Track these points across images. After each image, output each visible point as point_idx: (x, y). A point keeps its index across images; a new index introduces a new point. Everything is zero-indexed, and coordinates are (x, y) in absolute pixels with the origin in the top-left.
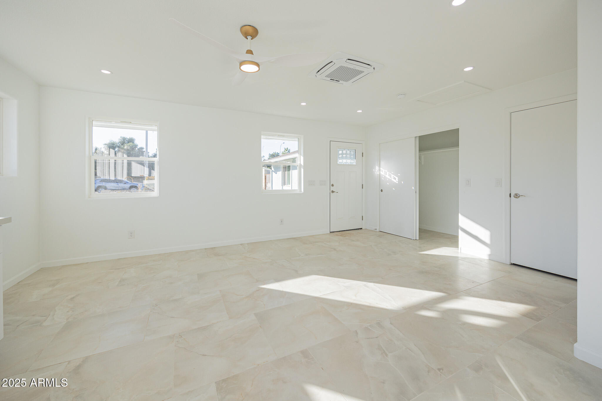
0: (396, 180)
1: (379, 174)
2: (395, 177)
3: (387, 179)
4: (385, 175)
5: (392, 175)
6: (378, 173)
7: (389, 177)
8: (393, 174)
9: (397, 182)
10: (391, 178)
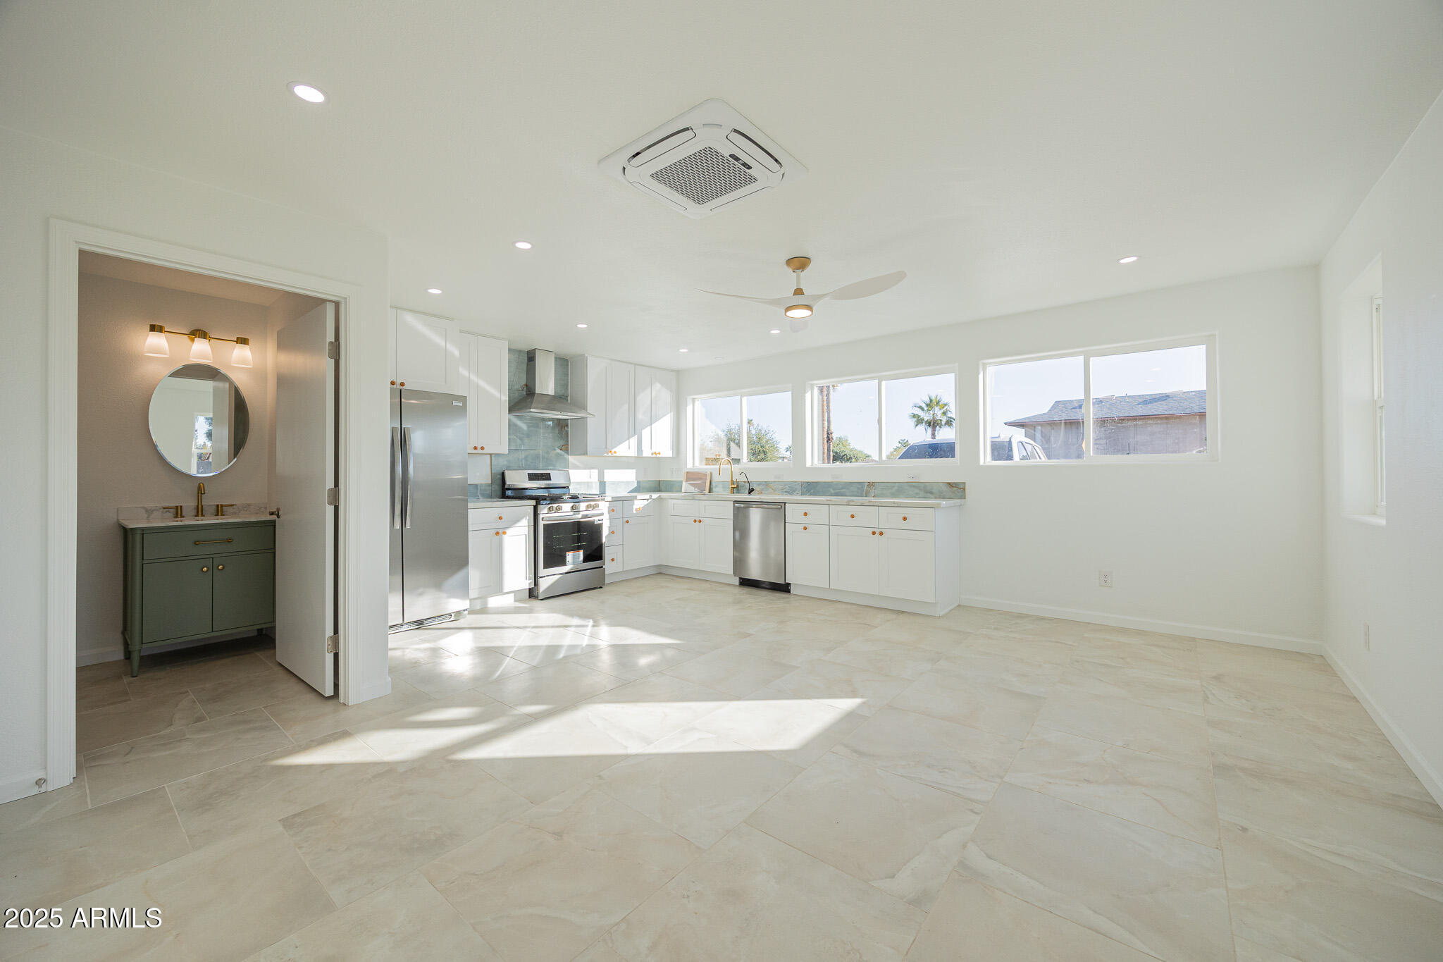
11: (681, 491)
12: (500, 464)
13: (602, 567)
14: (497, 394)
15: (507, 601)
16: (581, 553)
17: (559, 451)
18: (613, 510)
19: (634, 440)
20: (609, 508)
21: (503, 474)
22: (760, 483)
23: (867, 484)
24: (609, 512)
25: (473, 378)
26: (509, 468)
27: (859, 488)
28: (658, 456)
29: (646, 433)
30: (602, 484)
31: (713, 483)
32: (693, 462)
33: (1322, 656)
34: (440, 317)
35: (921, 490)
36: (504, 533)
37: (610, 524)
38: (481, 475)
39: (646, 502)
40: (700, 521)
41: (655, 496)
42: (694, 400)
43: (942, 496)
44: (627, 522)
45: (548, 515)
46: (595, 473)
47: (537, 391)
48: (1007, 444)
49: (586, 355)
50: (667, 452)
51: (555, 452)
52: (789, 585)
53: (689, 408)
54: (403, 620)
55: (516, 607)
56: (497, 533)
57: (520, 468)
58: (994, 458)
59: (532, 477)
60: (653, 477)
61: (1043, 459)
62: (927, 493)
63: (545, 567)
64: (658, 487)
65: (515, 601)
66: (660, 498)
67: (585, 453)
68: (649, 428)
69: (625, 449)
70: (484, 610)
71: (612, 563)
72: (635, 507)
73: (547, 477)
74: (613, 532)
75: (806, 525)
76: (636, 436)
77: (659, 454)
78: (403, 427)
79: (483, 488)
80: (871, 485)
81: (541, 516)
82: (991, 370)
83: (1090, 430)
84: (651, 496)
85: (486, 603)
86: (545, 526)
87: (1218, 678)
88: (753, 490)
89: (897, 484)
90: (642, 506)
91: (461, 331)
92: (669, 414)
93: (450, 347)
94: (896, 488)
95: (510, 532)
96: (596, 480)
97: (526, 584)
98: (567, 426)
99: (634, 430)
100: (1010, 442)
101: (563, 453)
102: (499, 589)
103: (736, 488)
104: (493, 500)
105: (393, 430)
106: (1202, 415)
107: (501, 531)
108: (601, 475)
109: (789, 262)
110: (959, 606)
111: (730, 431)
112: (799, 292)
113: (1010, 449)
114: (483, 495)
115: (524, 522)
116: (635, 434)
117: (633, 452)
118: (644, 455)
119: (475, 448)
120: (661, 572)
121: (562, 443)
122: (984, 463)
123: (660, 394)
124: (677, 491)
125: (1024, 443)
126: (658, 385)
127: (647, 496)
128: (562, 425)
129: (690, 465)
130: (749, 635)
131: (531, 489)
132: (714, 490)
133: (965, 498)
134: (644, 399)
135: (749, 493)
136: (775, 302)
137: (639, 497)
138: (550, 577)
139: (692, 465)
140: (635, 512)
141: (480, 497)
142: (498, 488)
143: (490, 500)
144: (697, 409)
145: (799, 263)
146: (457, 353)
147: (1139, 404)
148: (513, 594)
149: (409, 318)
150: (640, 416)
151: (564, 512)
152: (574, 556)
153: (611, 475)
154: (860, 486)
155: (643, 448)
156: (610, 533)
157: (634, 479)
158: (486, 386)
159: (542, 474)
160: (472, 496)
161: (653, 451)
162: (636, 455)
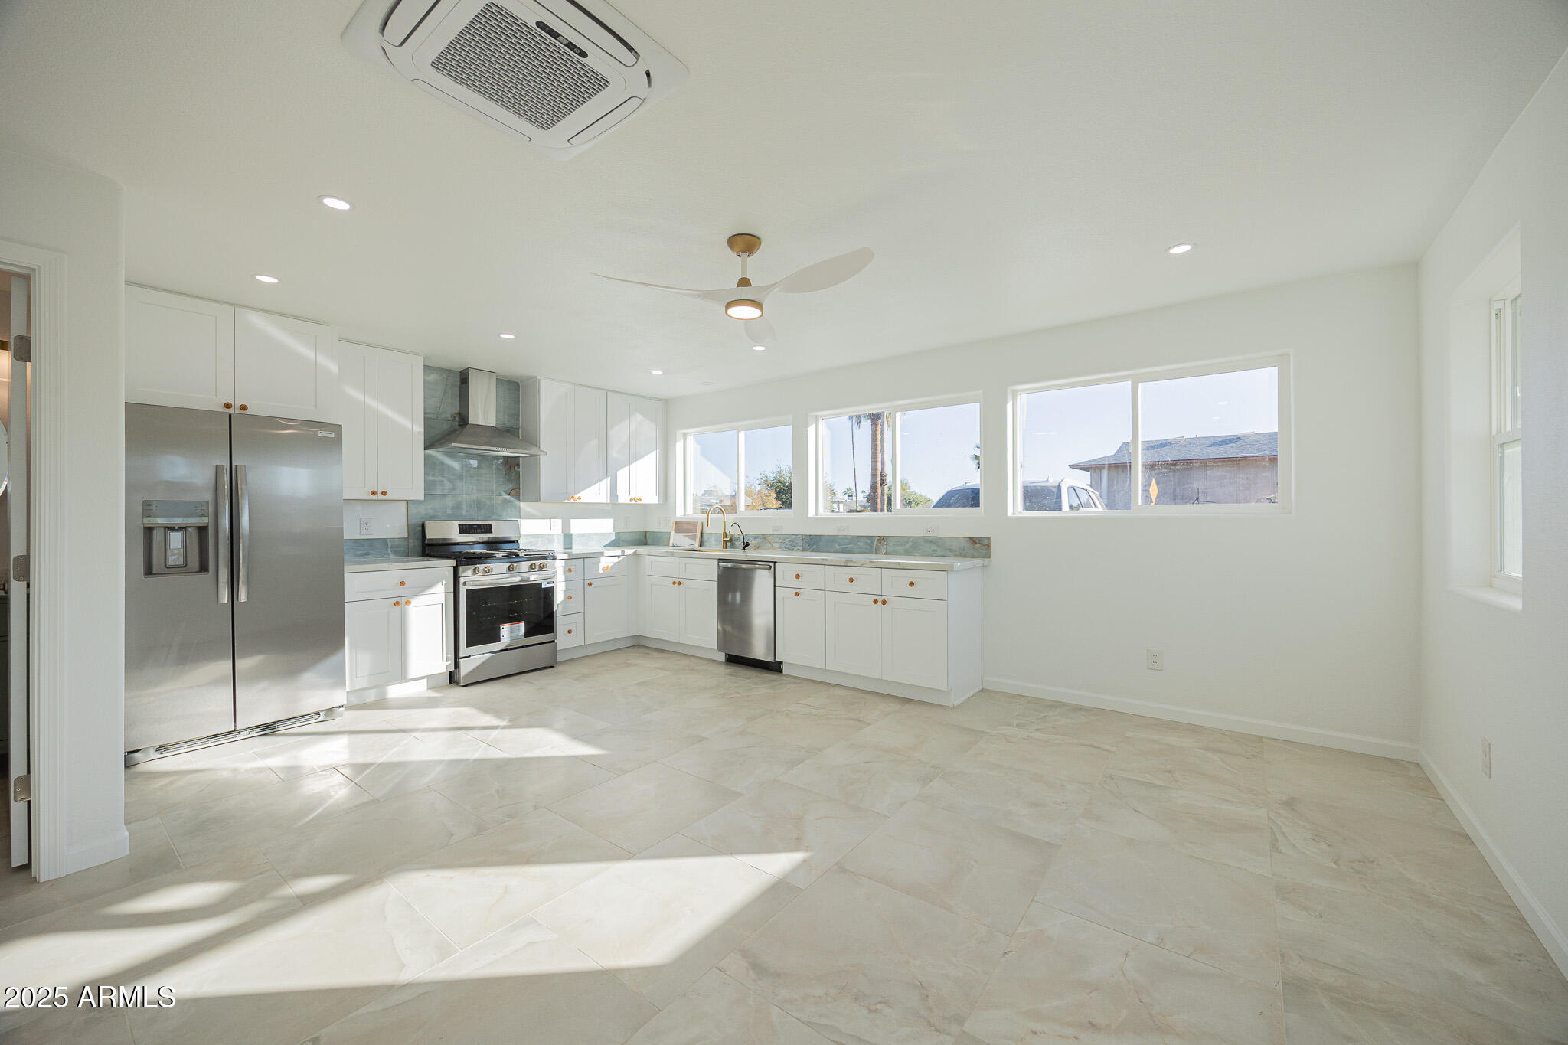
11: (668, 545)
12: (420, 512)
13: (554, 641)
14: (408, 424)
15: (418, 689)
16: (522, 625)
17: (507, 497)
18: (570, 570)
19: (605, 484)
20: (564, 567)
21: (423, 526)
22: (756, 537)
23: (877, 538)
24: (564, 573)
25: (371, 402)
26: (433, 518)
27: (867, 543)
28: (639, 502)
29: (622, 474)
31: (704, 535)
32: (684, 509)
33: (1418, 764)
34: (307, 320)
35: (938, 546)
36: (408, 603)
37: (566, 587)
38: (393, 526)
39: (616, 560)
40: (680, 583)
41: (629, 551)
42: (685, 435)
43: (962, 555)
44: (590, 584)
45: (473, 579)
46: (557, 524)
47: (471, 421)
48: (1055, 490)
49: (538, 377)
50: (651, 497)
51: (500, 498)
52: (781, 663)
53: (679, 445)
54: (235, 726)
55: (429, 698)
56: (397, 604)
57: (450, 518)
58: (1026, 508)
59: (464, 529)
60: (636, 527)
61: (1100, 509)
62: (946, 550)
63: (468, 645)
64: (644, 539)
65: (428, 689)
66: (635, 554)
67: (538, 500)
68: (627, 468)
69: (594, 494)
70: (381, 704)
71: (567, 635)
72: (601, 566)
73: (487, 529)
74: (570, 598)
75: (798, 590)
76: (609, 479)
77: (640, 499)
78: (234, 464)
79: (396, 543)
80: (882, 539)
81: (462, 580)
82: (1022, 399)
83: (1139, 473)
84: (623, 552)
85: (384, 693)
86: (467, 591)
87: (1289, 804)
88: (748, 544)
89: (911, 539)
90: (611, 565)
91: (341, 339)
92: (654, 453)
93: (322, 360)
94: (911, 544)
95: (416, 601)
96: (560, 532)
97: (443, 666)
98: (518, 465)
99: (607, 469)
100: (1059, 487)
101: (512, 499)
102: (402, 676)
103: (730, 542)
104: (410, 558)
105: (218, 469)
106: (1273, 459)
107: (404, 600)
108: (566, 525)
109: (733, 241)
110: (982, 690)
111: (779, 472)
112: (744, 282)
113: (1059, 496)
114: (396, 553)
115: (440, 588)
116: (607, 476)
117: (604, 498)
118: (620, 501)
119: (373, 493)
120: (639, 645)
121: (510, 486)
122: (1013, 514)
123: (642, 426)
124: (664, 545)
125: (1076, 489)
126: (639, 417)
127: (619, 553)
128: (511, 464)
129: (679, 513)
130: (701, 739)
131: (464, 544)
132: (706, 544)
133: (989, 557)
134: (619, 434)
135: (744, 548)
136: (709, 295)
137: (607, 553)
138: (477, 657)
139: (682, 514)
140: (601, 572)
141: (392, 556)
142: (418, 543)
143: (406, 558)
144: (688, 447)
145: (745, 243)
146: (334, 368)
147: (1209, 446)
148: (426, 680)
149: (256, 319)
150: (614, 453)
151: (496, 575)
152: (511, 630)
153: (578, 526)
154: (869, 542)
155: (618, 494)
156: (565, 599)
157: (611, 530)
158: (390, 413)
159: (479, 526)
160: (360, 555)
161: (632, 496)
162: (609, 501)
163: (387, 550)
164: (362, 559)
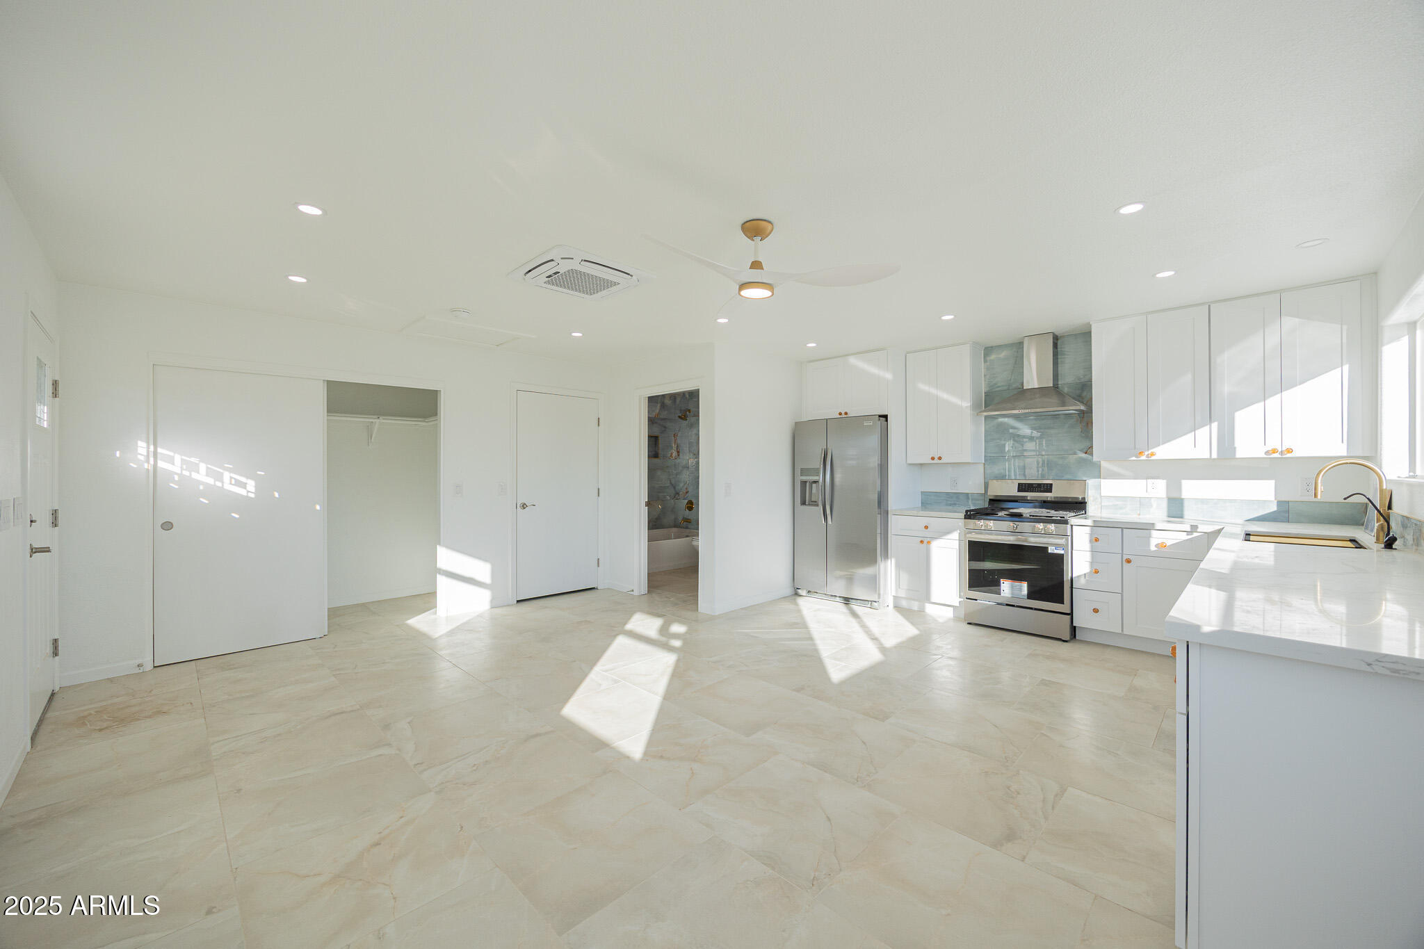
0: (245, 488)
1: (151, 468)
2: (243, 479)
3: (201, 487)
4: (186, 473)
5: (227, 475)
6: (146, 466)
7: (210, 481)
8: (229, 470)
9: (252, 495)
10: (219, 484)
12: (993, 471)
13: (1070, 615)
14: (958, 401)
15: (943, 613)
16: (1025, 586)
17: (1084, 455)
18: (1097, 540)
19: (1207, 433)
20: (1091, 535)
24: (1090, 542)
25: (932, 391)
26: (1003, 477)
28: (1290, 455)
30: (1176, 508)
37: (1089, 558)
44: (1128, 561)
47: (1027, 386)
49: (1089, 323)
51: (1075, 456)
56: (922, 542)
57: (1011, 477)
59: (1024, 488)
63: (971, 589)
65: (954, 620)
69: (1186, 447)
71: (1093, 613)
72: (1154, 542)
73: (1048, 489)
74: (1097, 572)
76: (1215, 425)
77: (1292, 452)
78: (827, 447)
86: (969, 542)
92: (1336, 370)
95: (936, 543)
96: (1163, 495)
97: (957, 601)
98: (1092, 421)
99: (1210, 413)
101: (1089, 457)
102: (928, 599)
105: (822, 451)
107: (926, 540)
112: (756, 265)
116: (1210, 422)
117: (1205, 452)
118: (1238, 455)
119: (933, 459)
121: (1085, 444)
128: (1088, 421)
137: (1164, 526)
138: (981, 602)
140: (1154, 548)
145: (755, 229)
152: (1013, 587)
155: (1236, 445)
156: (1091, 572)
157: (1271, 496)
158: (945, 396)
159: (1039, 485)
160: (951, 505)
161: (1269, 447)
162: (1215, 455)
163: (968, 502)
164: (951, 508)
